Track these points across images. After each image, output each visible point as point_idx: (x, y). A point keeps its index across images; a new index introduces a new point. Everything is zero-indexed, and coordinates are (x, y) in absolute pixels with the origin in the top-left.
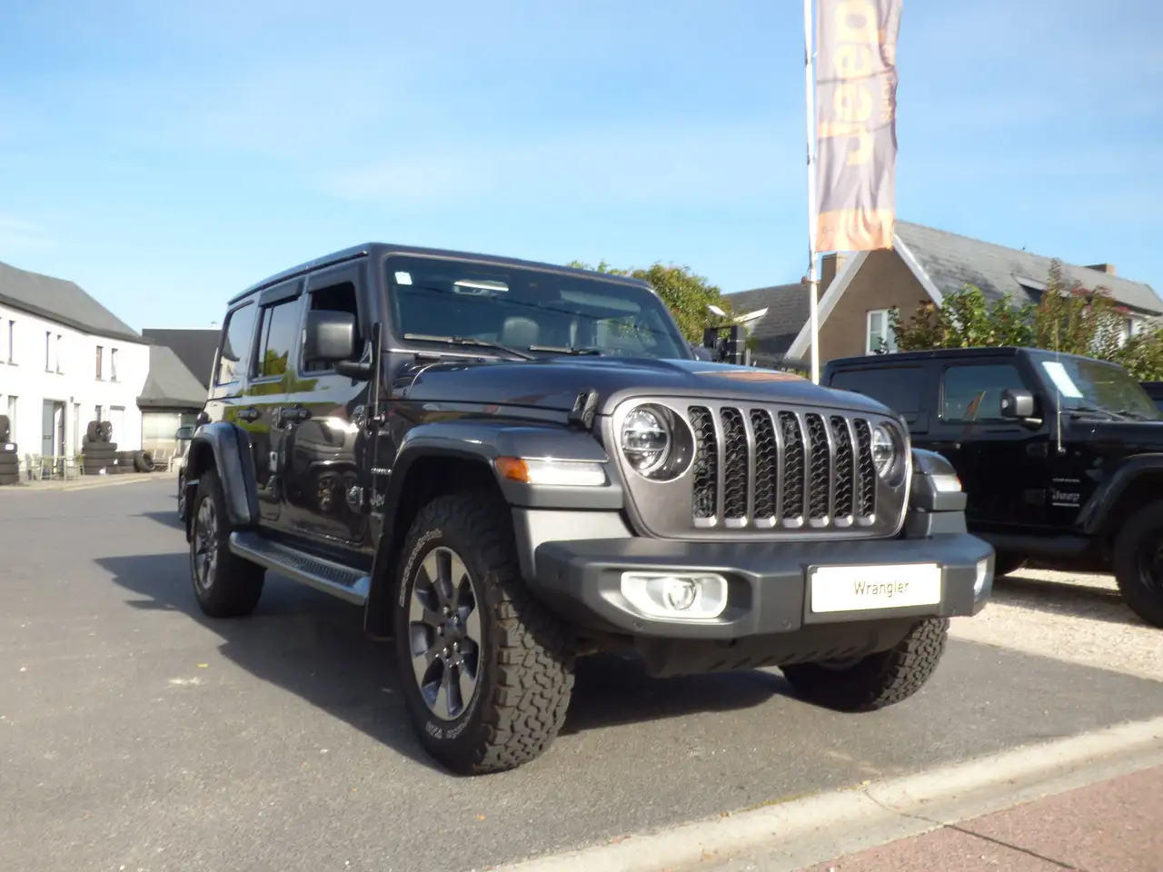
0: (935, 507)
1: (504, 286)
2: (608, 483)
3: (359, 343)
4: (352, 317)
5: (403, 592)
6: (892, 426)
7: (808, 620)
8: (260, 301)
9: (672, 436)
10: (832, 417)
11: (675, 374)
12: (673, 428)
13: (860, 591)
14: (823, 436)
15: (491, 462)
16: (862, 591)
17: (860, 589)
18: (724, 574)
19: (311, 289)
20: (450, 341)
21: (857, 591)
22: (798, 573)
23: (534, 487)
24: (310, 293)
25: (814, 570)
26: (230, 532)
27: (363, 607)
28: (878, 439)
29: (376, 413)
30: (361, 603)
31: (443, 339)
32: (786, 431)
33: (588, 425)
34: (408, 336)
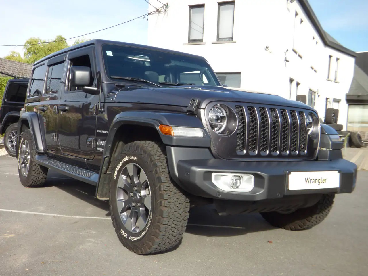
0: (331, 148)
1: (148, 59)
2: (204, 136)
3: (92, 79)
4: (89, 68)
5: (116, 174)
8: (48, 63)
9: (228, 118)
10: (290, 110)
12: (228, 114)
13: (307, 182)
14: (286, 118)
15: (157, 127)
16: (308, 182)
17: (307, 181)
18: (253, 174)
19: (70, 58)
20: (129, 79)
22: (283, 174)
23: (175, 137)
24: (69, 60)
25: (289, 173)
29: (100, 108)
30: (95, 185)
31: (125, 78)
32: (272, 116)
33: (195, 113)
34: (111, 77)
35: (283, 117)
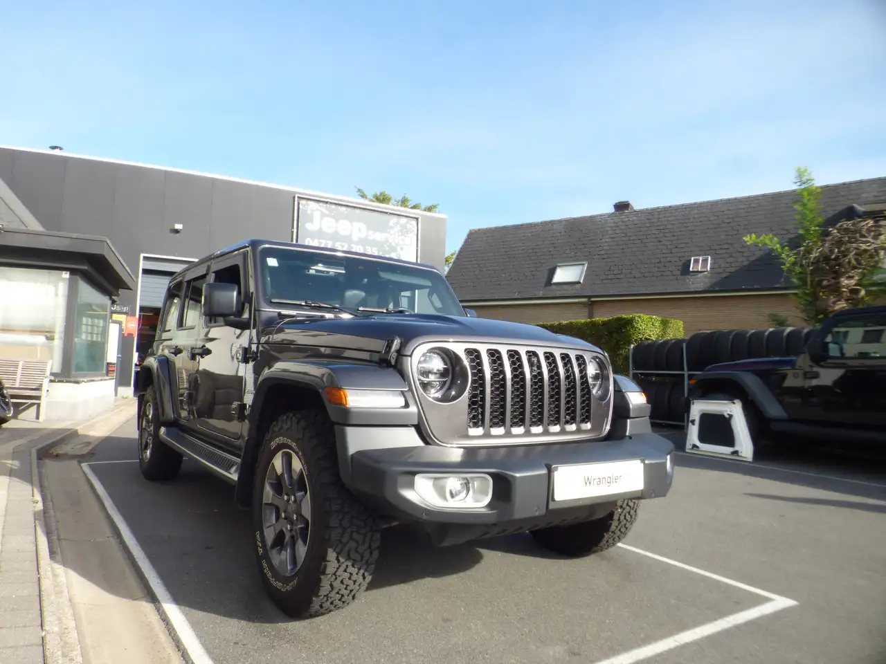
0: (632, 415)
1: (342, 270)
2: (407, 405)
3: (240, 304)
4: (237, 287)
6: (600, 359)
7: (552, 506)
9: (453, 370)
10: (561, 354)
11: (455, 326)
12: (453, 364)
13: (588, 483)
14: (556, 367)
16: (590, 483)
17: (588, 481)
18: (490, 474)
19: (214, 270)
20: (304, 304)
21: (586, 483)
22: (544, 471)
23: (353, 410)
24: (214, 272)
25: (556, 469)
26: (160, 428)
27: (235, 486)
28: (591, 370)
30: (234, 484)
31: (298, 302)
32: (531, 364)
33: (393, 362)
34: (274, 300)
35: (550, 366)
